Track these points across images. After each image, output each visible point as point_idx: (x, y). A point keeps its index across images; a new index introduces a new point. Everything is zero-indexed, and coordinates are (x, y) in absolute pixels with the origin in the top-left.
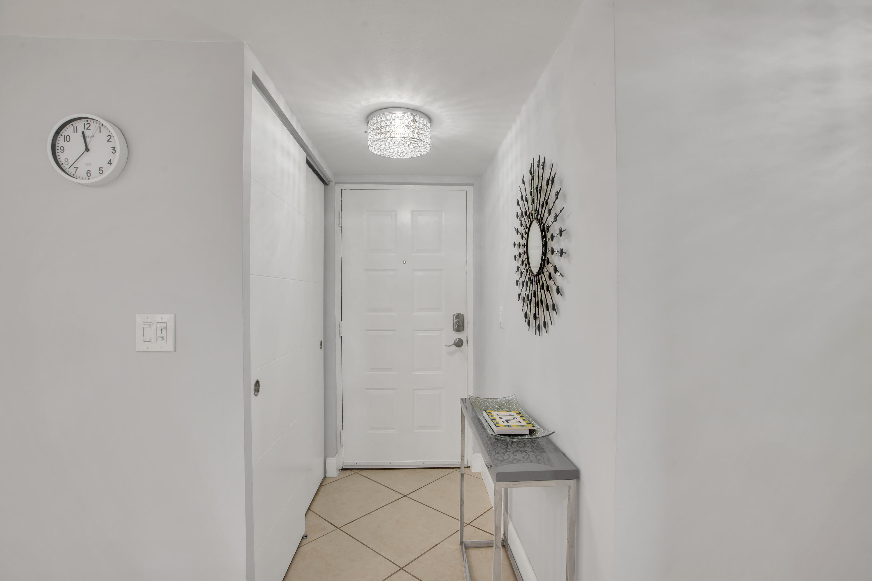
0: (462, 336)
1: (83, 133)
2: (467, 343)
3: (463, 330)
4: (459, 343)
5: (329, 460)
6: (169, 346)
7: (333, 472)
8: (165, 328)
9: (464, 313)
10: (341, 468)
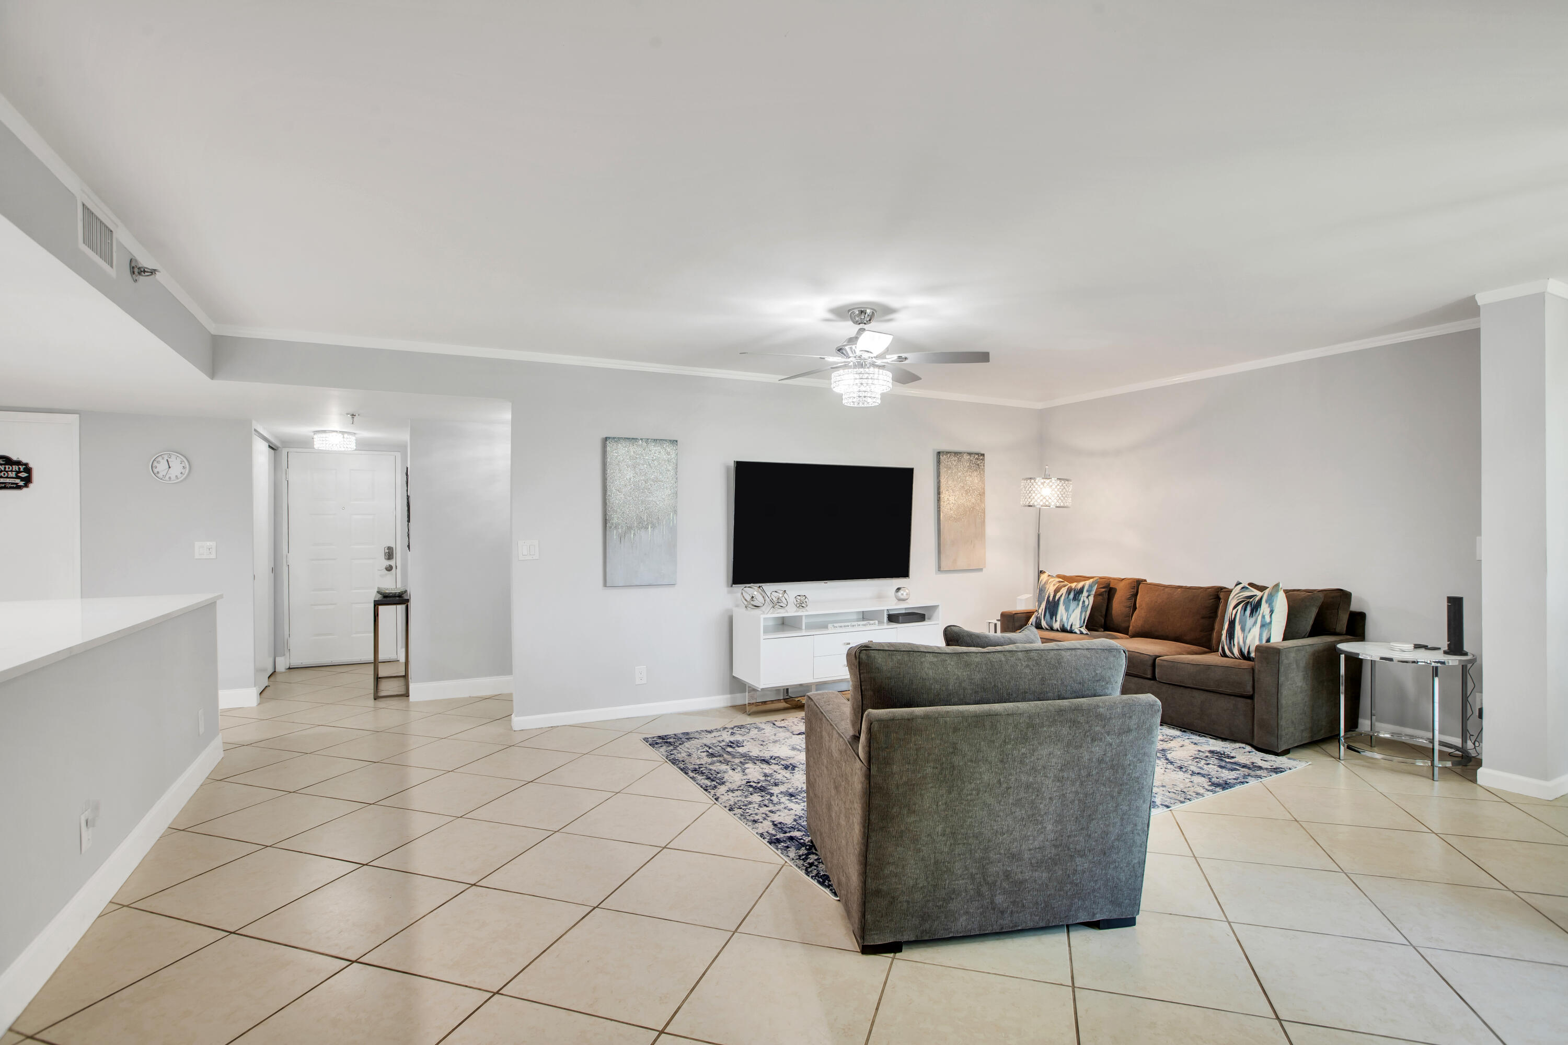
0: (392, 563)
1: (167, 460)
2: (396, 568)
3: (393, 558)
4: (389, 569)
5: (278, 659)
6: (213, 556)
7: (281, 667)
8: (211, 548)
9: (393, 545)
10: (288, 667)
